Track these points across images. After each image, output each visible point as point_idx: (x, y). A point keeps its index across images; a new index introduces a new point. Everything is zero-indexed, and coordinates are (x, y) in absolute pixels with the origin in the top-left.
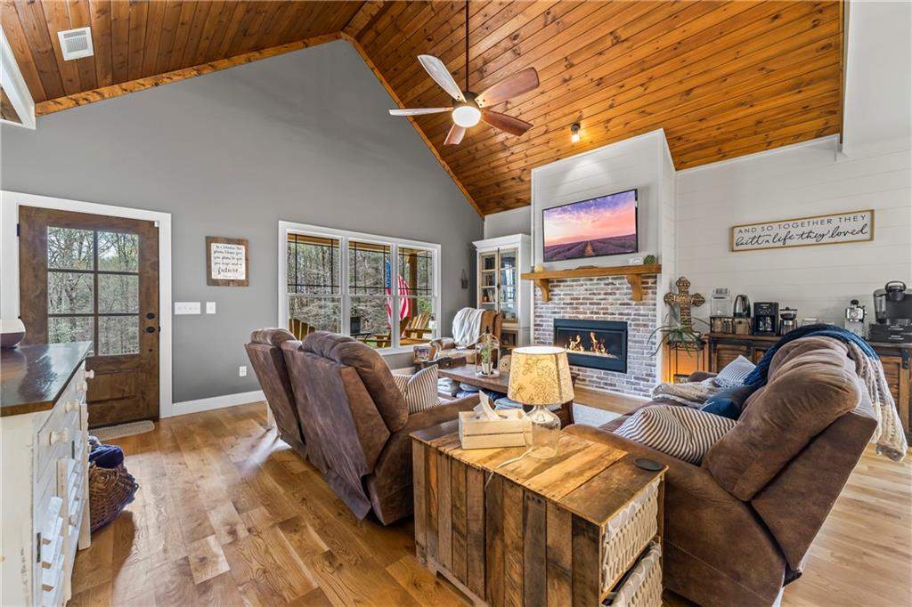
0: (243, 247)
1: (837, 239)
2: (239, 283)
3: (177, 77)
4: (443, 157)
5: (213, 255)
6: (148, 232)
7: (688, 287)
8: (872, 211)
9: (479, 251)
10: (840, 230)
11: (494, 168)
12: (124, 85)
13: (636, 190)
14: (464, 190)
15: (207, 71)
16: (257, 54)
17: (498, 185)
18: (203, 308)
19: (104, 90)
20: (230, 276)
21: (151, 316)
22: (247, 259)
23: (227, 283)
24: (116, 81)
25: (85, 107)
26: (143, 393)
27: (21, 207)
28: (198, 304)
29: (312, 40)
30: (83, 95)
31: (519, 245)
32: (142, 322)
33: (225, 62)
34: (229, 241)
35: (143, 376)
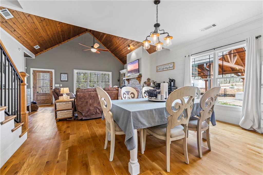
0: (67, 75)
1: (170, 69)
2: (66, 81)
3: (55, 47)
4: (112, 53)
5: (61, 76)
6: (51, 73)
7: (150, 80)
8: (174, 63)
9: (121, 73)
10: (170, 67)
11: (121, 54)
12: (47, 50)
13: (138, 59)
14: (118, 59)
15: (60, 45)
16: (69, 40)
17: (123, 58)
18: (60, 85)
19: (44, 51)
20: (65, 80)
21: (51, 87)
22: (67, 77)
23: (64, 81)
24: (45, 49)
25: (42, 54)
26: (50, 99)
27: (33, 70)
28: (59, 85)
29: (80, 34)
30: (41, 52)
31: (125, 72)
32: (50, 88)
33: (64, 42)
34: (64, 74)
35: (50, 96)
